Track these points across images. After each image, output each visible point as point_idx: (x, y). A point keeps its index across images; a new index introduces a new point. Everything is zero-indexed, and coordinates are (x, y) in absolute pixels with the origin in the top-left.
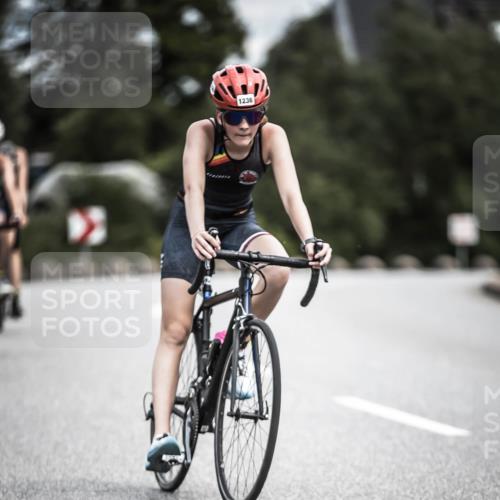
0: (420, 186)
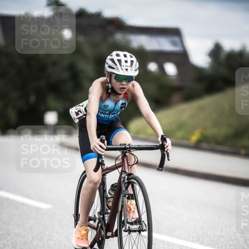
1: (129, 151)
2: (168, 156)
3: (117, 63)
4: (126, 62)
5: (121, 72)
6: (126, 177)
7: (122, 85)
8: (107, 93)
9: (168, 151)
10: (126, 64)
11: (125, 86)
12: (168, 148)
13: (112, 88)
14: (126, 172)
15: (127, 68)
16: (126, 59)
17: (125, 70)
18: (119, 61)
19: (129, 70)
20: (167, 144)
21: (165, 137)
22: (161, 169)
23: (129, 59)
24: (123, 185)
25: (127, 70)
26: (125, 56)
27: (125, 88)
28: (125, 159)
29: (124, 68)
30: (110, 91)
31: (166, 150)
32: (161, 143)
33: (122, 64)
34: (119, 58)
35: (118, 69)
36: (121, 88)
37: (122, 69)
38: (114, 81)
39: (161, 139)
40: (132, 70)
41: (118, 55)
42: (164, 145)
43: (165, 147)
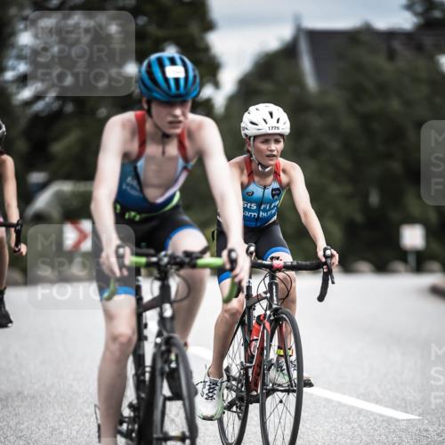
0: (374, 199)
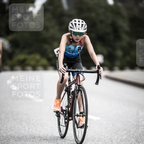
1: (80, 73)
2: (101, 77)
3: (74, 25)
4: (79, 25)
5: (76, 30)
6: (78, 87)
7: (77, 37)
8: (70, 41)
9: (101, 74)
10: (79, 26)
11: (79, 38)
12: (101, 72)
13: (72, 39)
14: (78, 84)
15: (79, 28)
16: (79, 23)
17: (78, 29)
18: (75, 24)
19: (80, 29)
20: (100, 70)
21: (99, 66)
22: (97, 83)
23: (81, 23)
24: (76, 91)
25: (79, 29)
26: (79, 21)
27: (79, 39)
28: (78, 78)
29: (77, 28)
30: (71, 41)
31: (99, 73)
32: (97, 69)
33: (77, 26)
34: (75, 22)
35: (74, 28)
36: (77, 39)
37: (77, 29)
38: (73, 35)
39: (98, 67)
40: (82, 29)
41: (75, 21)
42: (99, 71)
43: (99, 72)
